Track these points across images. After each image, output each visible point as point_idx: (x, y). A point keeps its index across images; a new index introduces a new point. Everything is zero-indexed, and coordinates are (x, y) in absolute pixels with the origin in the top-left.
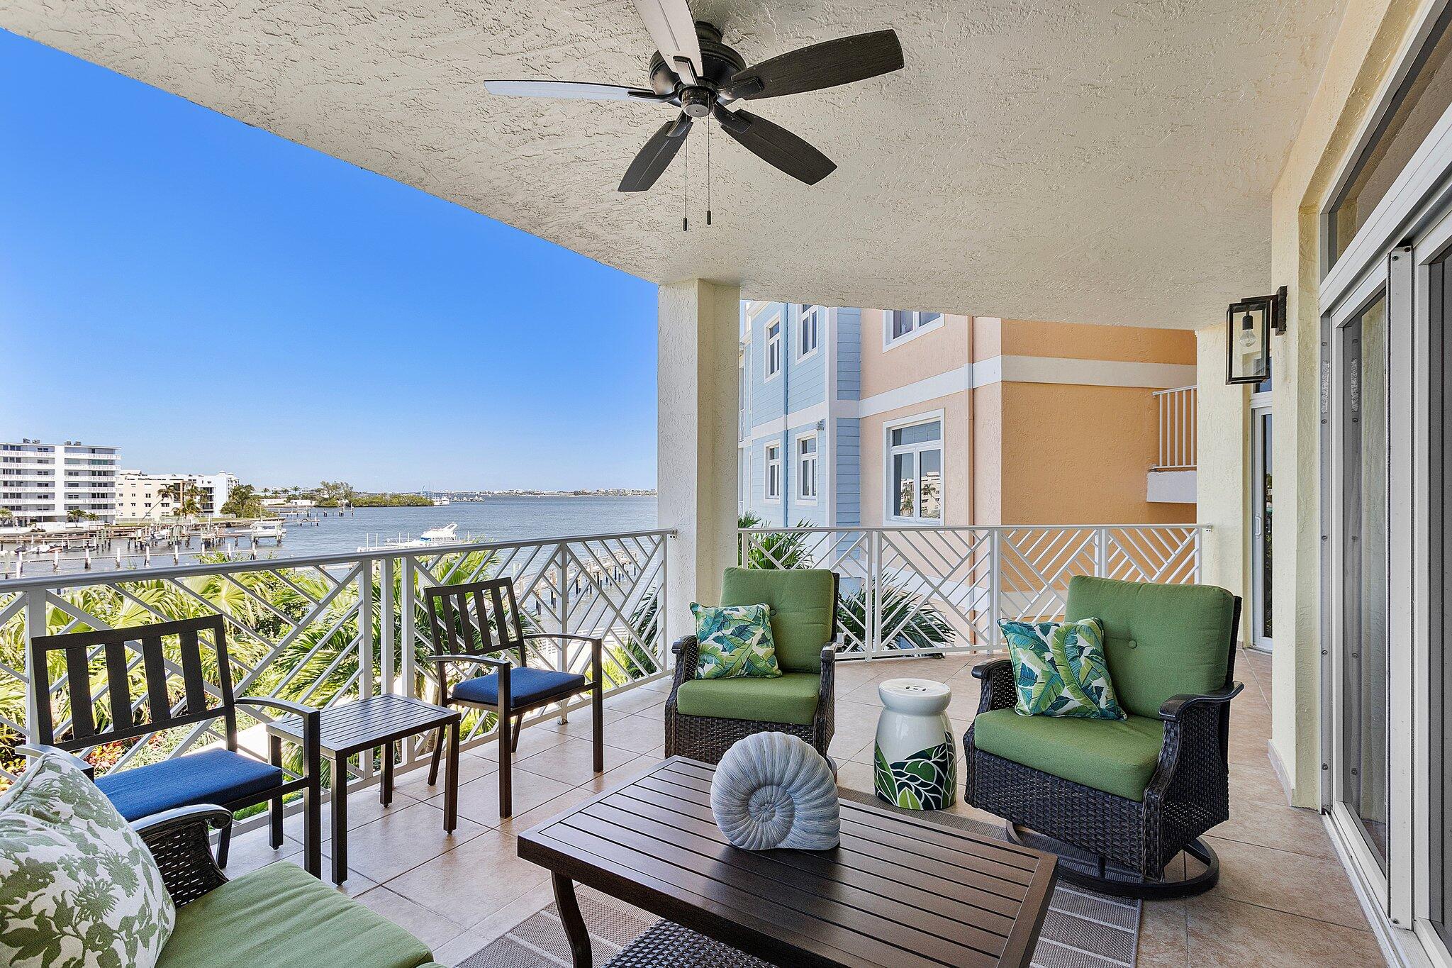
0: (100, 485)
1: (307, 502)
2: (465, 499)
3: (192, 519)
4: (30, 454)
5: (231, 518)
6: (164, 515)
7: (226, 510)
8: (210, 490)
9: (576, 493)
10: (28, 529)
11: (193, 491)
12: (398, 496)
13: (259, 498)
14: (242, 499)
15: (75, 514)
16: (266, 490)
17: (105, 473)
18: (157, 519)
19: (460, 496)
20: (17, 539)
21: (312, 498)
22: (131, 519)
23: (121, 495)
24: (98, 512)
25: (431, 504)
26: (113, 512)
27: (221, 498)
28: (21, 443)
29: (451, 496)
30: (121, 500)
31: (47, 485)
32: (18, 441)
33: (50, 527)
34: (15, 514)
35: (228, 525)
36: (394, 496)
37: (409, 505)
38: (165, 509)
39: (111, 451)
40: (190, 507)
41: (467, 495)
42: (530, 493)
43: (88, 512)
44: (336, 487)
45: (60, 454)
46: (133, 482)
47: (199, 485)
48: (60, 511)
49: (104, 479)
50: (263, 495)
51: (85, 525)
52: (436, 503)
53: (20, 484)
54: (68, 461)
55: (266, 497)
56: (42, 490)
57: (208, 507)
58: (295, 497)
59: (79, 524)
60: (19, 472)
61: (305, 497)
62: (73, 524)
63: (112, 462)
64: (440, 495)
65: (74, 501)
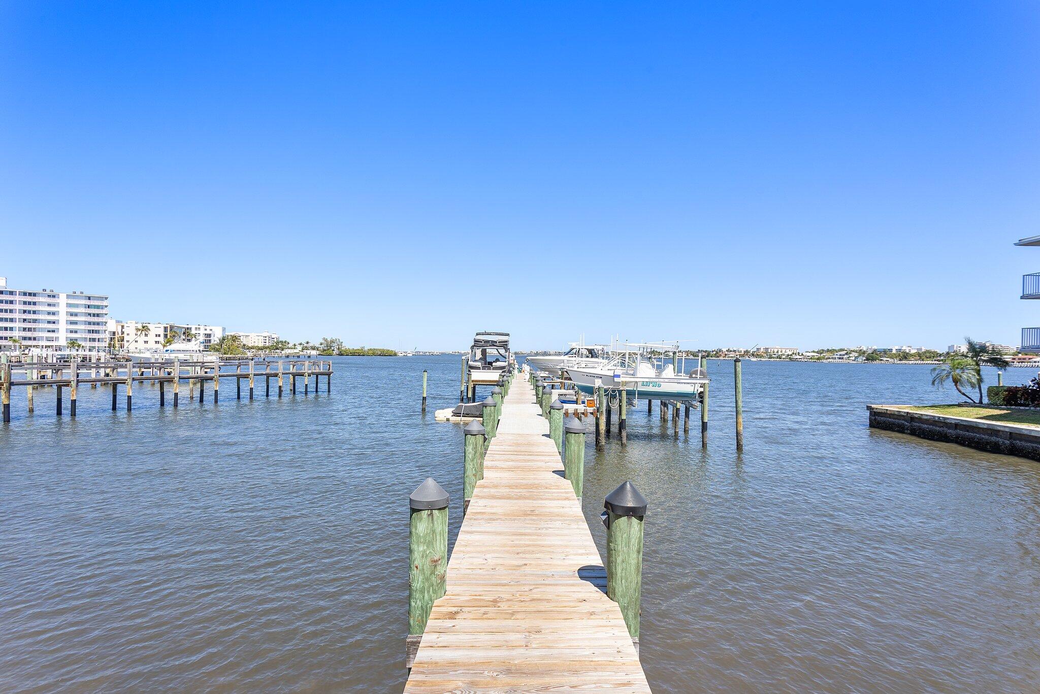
0: (94, 324)
4: (41, 299)
15: (75, 346)
17: (98, 315)
28: (35, 291)
31: (54, 323)
32: (33, 290)
39: (103, 299)
45: (62, 300)
48: (63, 342)
49: (97, 320)
53: (35, 321)
54: (69, 306)
56: (51, 326)
60: (34, 312)
63: (102, 307)
65: (74, 335)
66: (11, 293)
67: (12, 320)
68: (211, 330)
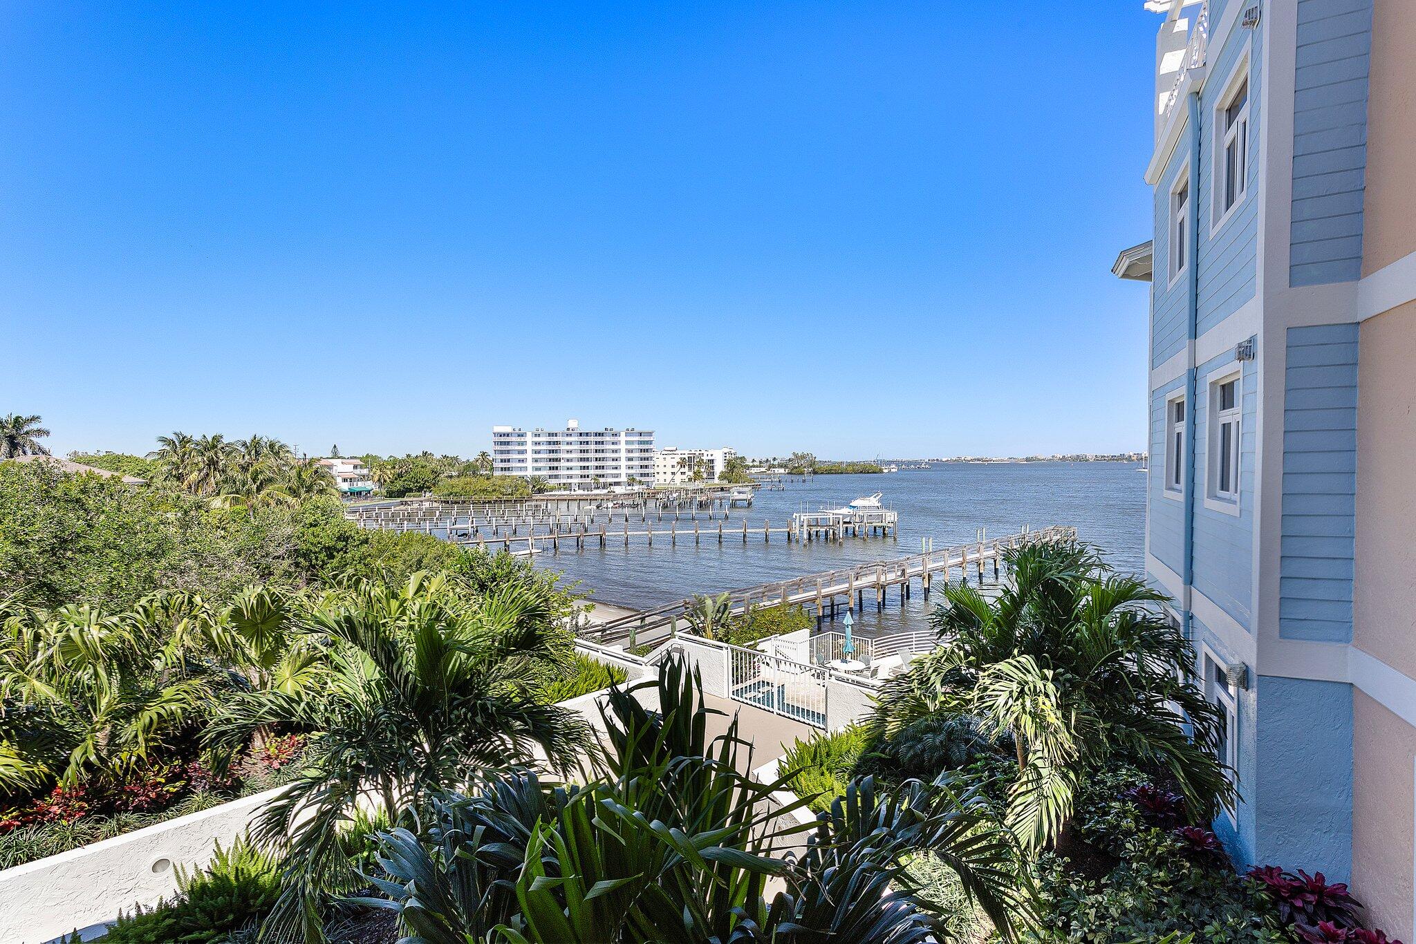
0: (645, 459)
1: (782, 471)
2: (912, 466)
3: (699, 484)
4: (608, 439)
5: (725, 483)
6: (683, 481)
7: (722, 477)
8: (712, 461)
9: (1027, 460)
10: (605, 491)
11: (700, 463)
12: (853, 464)
13: (748, 467)
14: (734, 467)
15: (631, 481)
16: (754, 461)
17: (647, 450)
18: (678, 484)
19: (909, 463)
20: (598, 497)
21: (786, 467)
22: (663, 484)
23: (658, 466)
24: (643, 479)
25: (880, 471)
26: (652, 479)
27: (719, 467)
28: (604, 431)
29: (898, 463)
30: (657, 470)
31: (617, 460)
32: (602, 430)
33: (618, 490)
34: (601, 480)
35: (722, 489)
36: (849, 464)
37: (861, 472)
38: (684, 477)
39: (650, 434)
40: (697, 475)
41: (915, 463)
42: (978, 460)
43: (638, 479)
44: (803, 457)
45: (623, 438)
46: (665, 456)
47: (705, 458)
48: (624, 479)
49: (647, 455)
50: (751, 464)
51: (636, 488)
52: (885, 471)
53: (604, 459)
54: (627, 443)
55: (754, 466)
56: (614, 463)
57: (711, 475)
58: (774, 466)
59: (634, 488)
60: (603, 451)
61: (780, 466)
62: (630, 488)
63: (650, 442)
64: (889, 463)
65: (631, 471)
66: (587, 434)
67: (587, 460)
68: (712, 455)
